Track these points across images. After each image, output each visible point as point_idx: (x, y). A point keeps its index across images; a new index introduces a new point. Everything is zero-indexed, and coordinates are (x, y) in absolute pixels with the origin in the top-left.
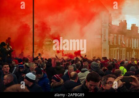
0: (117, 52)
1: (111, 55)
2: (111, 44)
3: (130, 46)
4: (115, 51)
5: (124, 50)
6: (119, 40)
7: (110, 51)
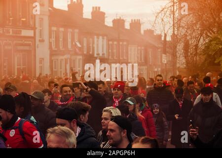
0: (66, 63)
1: (54, 70)
2: (54, 47)
3: (90, 51)
4: (61, 61)
5: (79, 59)
6: (69, 40)
7: (51, 61)
